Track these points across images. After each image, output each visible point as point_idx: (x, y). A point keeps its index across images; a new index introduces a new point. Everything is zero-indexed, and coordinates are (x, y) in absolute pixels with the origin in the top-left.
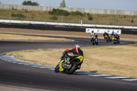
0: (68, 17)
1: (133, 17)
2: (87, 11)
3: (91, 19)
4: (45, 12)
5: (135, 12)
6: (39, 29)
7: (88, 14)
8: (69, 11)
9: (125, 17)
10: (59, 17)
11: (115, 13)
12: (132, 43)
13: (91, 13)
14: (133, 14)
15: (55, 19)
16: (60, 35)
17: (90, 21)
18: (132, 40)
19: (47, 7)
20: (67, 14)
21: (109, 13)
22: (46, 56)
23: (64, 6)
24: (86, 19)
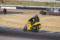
1: (21, 1)
3: (3, 2)
9: (18, 1)
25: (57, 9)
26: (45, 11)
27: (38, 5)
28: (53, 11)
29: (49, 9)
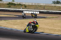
0: (15, 6)
1: (44, 6)
2: (24, 3)
3: (26, 7)
4: (5, 4)
5: (45, 4)
6: (2, 11)
7: (24, 5)
8: (16, 3)
9: (41, 6)
10: (11, 6)
11: (36, 4)
12: (44, 18)
13: (26, 4)
14: (44, 5)
15: (10, 7)
16: (12, 14)
17: (25, 8)
18: (44, 16)
19: (6, 2)
20: (15, 5)
21: (34, 4)
22: (6, 23)
23: (14, 1)
24: (24, 7)
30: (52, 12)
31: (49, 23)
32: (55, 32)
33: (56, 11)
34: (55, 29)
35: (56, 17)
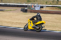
25: (38, 6)
26: (26, 8)
27: (19, 2)
28: (34, 8)
29: (30, 7)
30: (10, 5)
31: (7, 16)
32: (13, 25)
33: (14, 4)
34: (13, 21)
35: (14, 10)
